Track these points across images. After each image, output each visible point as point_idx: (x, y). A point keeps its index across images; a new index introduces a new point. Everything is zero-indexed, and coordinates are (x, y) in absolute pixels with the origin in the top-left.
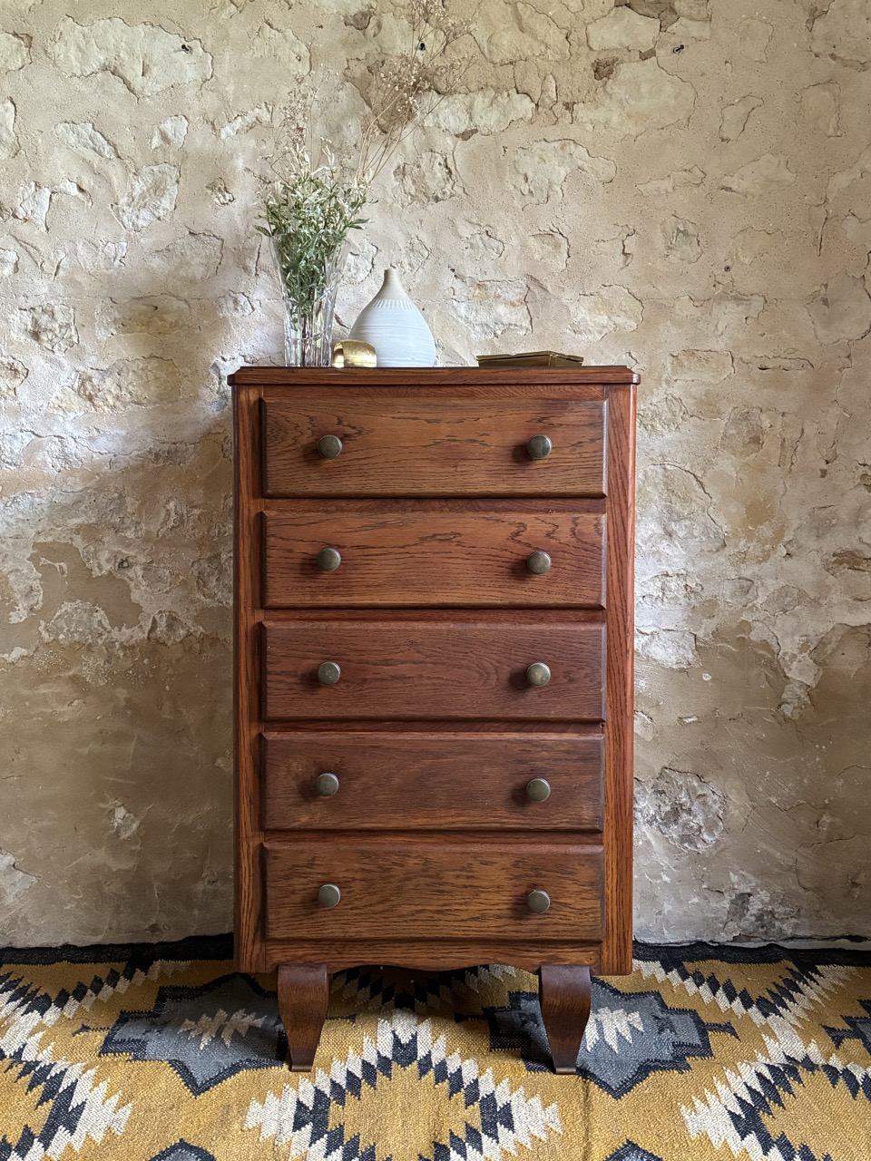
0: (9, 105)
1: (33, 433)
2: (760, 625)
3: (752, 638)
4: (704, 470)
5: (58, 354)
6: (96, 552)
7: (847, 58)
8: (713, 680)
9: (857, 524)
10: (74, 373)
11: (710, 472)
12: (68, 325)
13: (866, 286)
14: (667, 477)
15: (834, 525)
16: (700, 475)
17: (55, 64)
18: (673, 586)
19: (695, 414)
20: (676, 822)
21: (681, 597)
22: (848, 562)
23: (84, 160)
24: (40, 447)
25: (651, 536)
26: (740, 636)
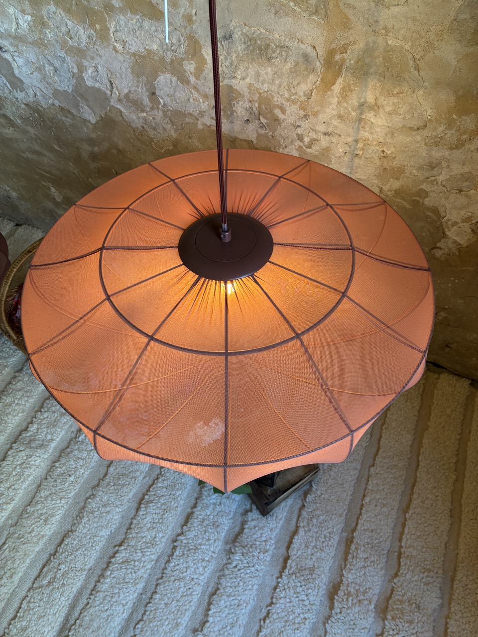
2: (436, 195)
3: (425, 203)
11: (429, 56)
16: (417, 57)
21: (376, 158)
26: (414, 198)
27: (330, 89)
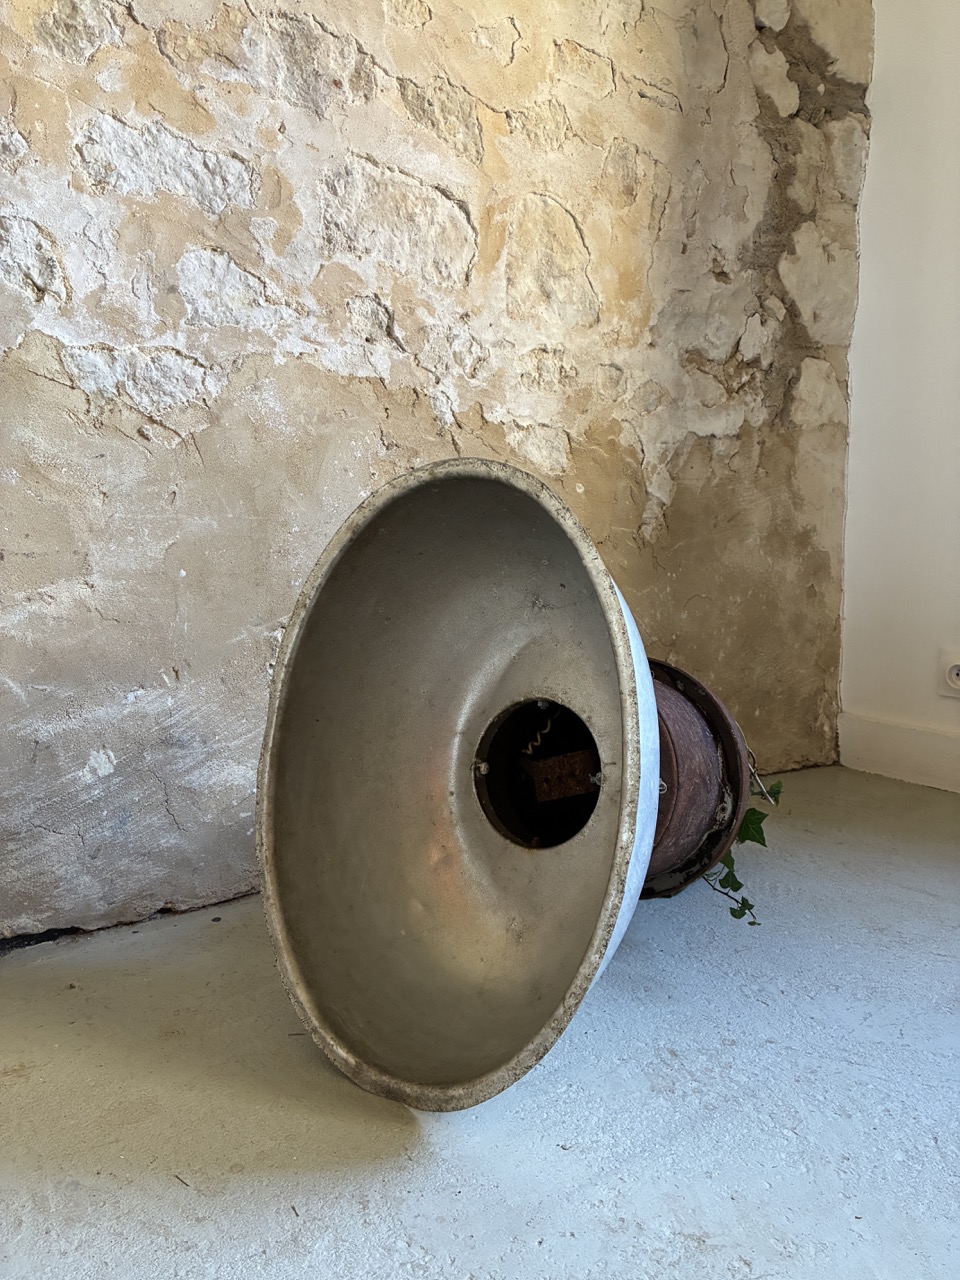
2: (628, 426)
3: (622, 442)
4: (584, 214)
8: (586, 492)
11: (590, 218)
14: (548, 214)
15: (690, 316)
16: (579, 219)
18: (549, 363)
19: (579, 133)
21: (556, 381)
22: (696, 362)
25: (529, 294)
26: (610, 438)
27: (494, 268)
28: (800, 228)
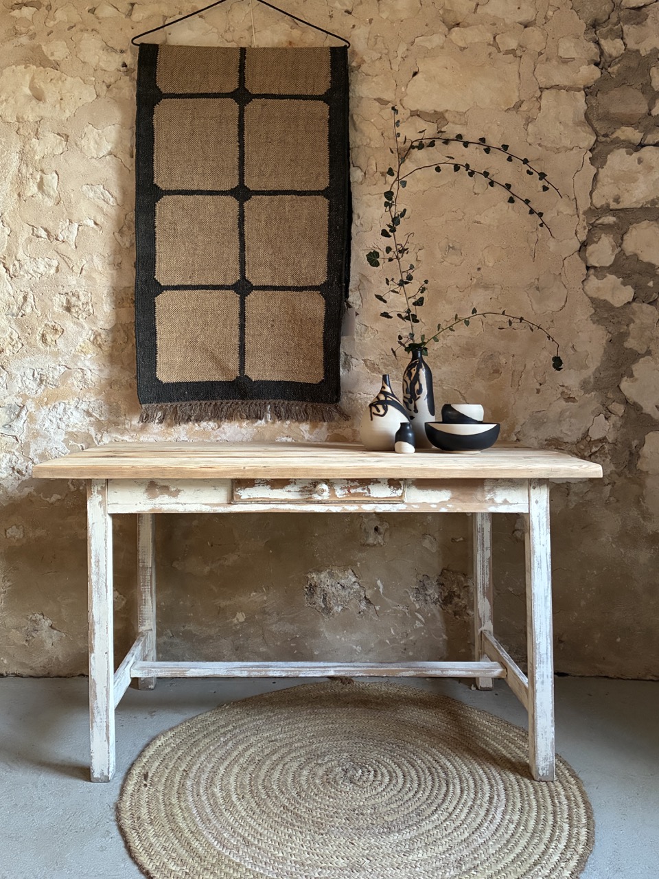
0: (55, 175)
1: (66, 366)
4: (467, 389)
5: (81, 320)
6: (101, 437)
7: (549, 145)
9: (560, 421)
10: (90, 331)
12: (87, 303)
13: (562, 280)
15: (545, 422)
17: (81, 151)
19: (460, 355)
20: (451, 603)
22: (554, 445)
23: (98, 206)
24: (70, 375)
28: (638, 362)
